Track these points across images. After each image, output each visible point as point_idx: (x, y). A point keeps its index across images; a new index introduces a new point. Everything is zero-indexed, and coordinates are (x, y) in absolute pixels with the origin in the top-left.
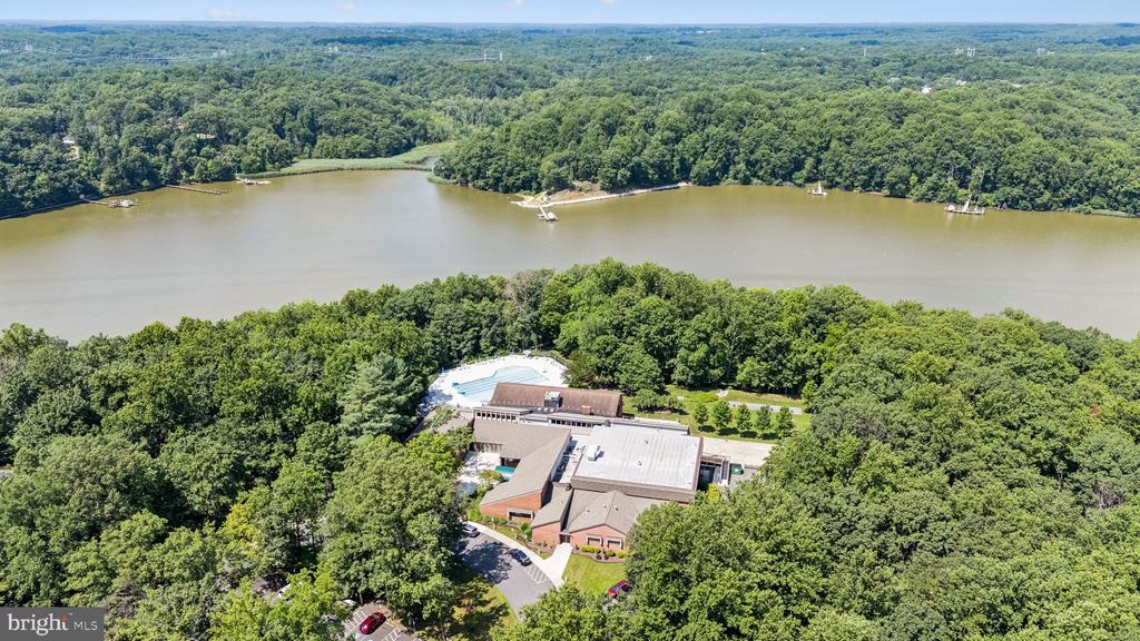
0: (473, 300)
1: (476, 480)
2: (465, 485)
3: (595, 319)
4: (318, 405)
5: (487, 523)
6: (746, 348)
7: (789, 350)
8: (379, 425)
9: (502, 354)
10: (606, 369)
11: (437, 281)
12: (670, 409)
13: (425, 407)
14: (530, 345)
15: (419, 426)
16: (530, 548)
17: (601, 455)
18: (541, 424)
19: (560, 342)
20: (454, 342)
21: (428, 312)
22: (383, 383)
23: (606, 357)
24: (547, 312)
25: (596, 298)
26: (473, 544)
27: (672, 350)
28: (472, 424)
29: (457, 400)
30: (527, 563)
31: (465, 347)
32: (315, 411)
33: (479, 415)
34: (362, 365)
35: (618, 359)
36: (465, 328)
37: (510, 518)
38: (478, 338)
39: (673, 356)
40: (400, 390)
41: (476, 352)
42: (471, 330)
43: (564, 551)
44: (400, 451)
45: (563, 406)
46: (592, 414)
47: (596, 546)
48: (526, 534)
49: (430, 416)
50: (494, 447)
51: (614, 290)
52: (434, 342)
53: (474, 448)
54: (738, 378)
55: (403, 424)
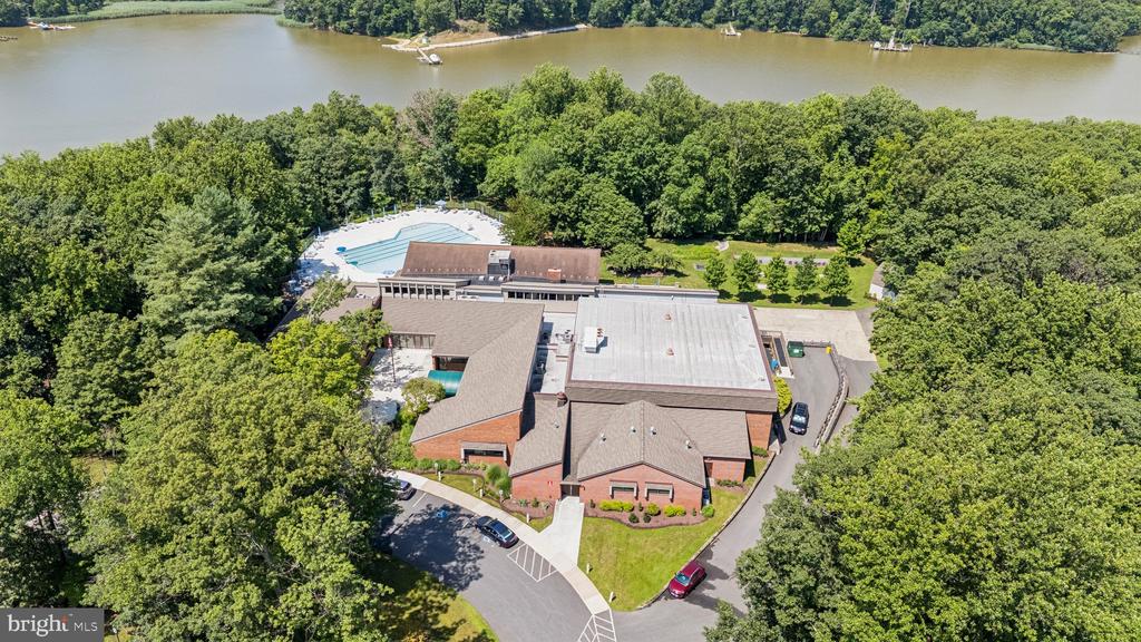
0: (355, 131)
1: (397, 395)
2: (378, 405)
3: (541, 147)
4: (92, 284)
5: (426, 471)
6: (754, 180)
7: (817, 179)
8: (213, 314)
9: (404, 208)
10: (564, 218)
11: (299, 111)
12: (662, 271)
13: (297, 285)
14: (442, 195)
15: (287, 312)
16: (510, 512)
17: (604, 343)
18: (494, 300)
19: (487, 188)
20: (331, 192)
21: (288, 149)
22: (213, 240)
23: (564, 202)
24: (465, 145)
25: (537, 121)
26: (408, 513)
27: (654, 189)
28: (378, 305)
29: (346, 273)
30: (512, 542)
31: (349, 198)
32: (88, 294)
33: (388, 290)
34: (175, 212)
35: (582, 203)
36: (346, 170)
37: (466, 460)
38: (368, 185)
39: (655, 196)
40: (250, 251)
41: (366, 206)
42: (356, 174)
43: (570, 512)
44: (255, 359)
45: (517, 272)
46: (563, 281)
47: (626, 500)
48: (500, 487)
49: (308, 296)
50: (418, 340)
51: (560, 110)
52: (302, 189)
53: (390, 342)
54: (740, 223)
55: (260, 311)
